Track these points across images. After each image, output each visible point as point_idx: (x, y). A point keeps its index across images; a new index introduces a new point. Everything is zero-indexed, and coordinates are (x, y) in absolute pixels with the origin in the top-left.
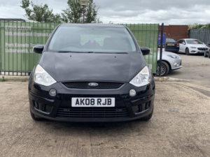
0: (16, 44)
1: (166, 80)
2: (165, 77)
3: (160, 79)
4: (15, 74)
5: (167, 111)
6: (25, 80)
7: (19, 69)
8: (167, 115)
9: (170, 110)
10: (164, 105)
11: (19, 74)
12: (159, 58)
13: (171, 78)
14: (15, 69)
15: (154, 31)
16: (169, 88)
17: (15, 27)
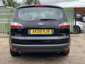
0: (2, 19)
1: (79, 36)
2: (78, 34)
3: (75, 35)
4: (2, 34)
5: (82, 51)
6: (7, 37)
7: (4, 32)
8: (82, 53)
9: (83, 51)
10: (79, 48)
11: (4, 34)
12: (74, 25)
13: (81, 35)
14: (2, 32)
15: (72, 11)
16: (81, 40)
17: (2, 10)
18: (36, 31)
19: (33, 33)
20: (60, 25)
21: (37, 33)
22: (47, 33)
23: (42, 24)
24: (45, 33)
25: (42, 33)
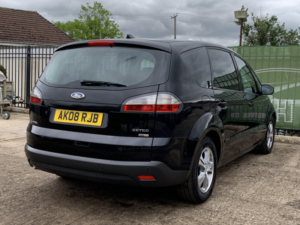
18: (65, 116)
19: (60, 121)
20: (130, 102)
21: (68, 121)
22: (91, 124)
23: (79, 97)
24: (86, 123)
25: (80, 122)
